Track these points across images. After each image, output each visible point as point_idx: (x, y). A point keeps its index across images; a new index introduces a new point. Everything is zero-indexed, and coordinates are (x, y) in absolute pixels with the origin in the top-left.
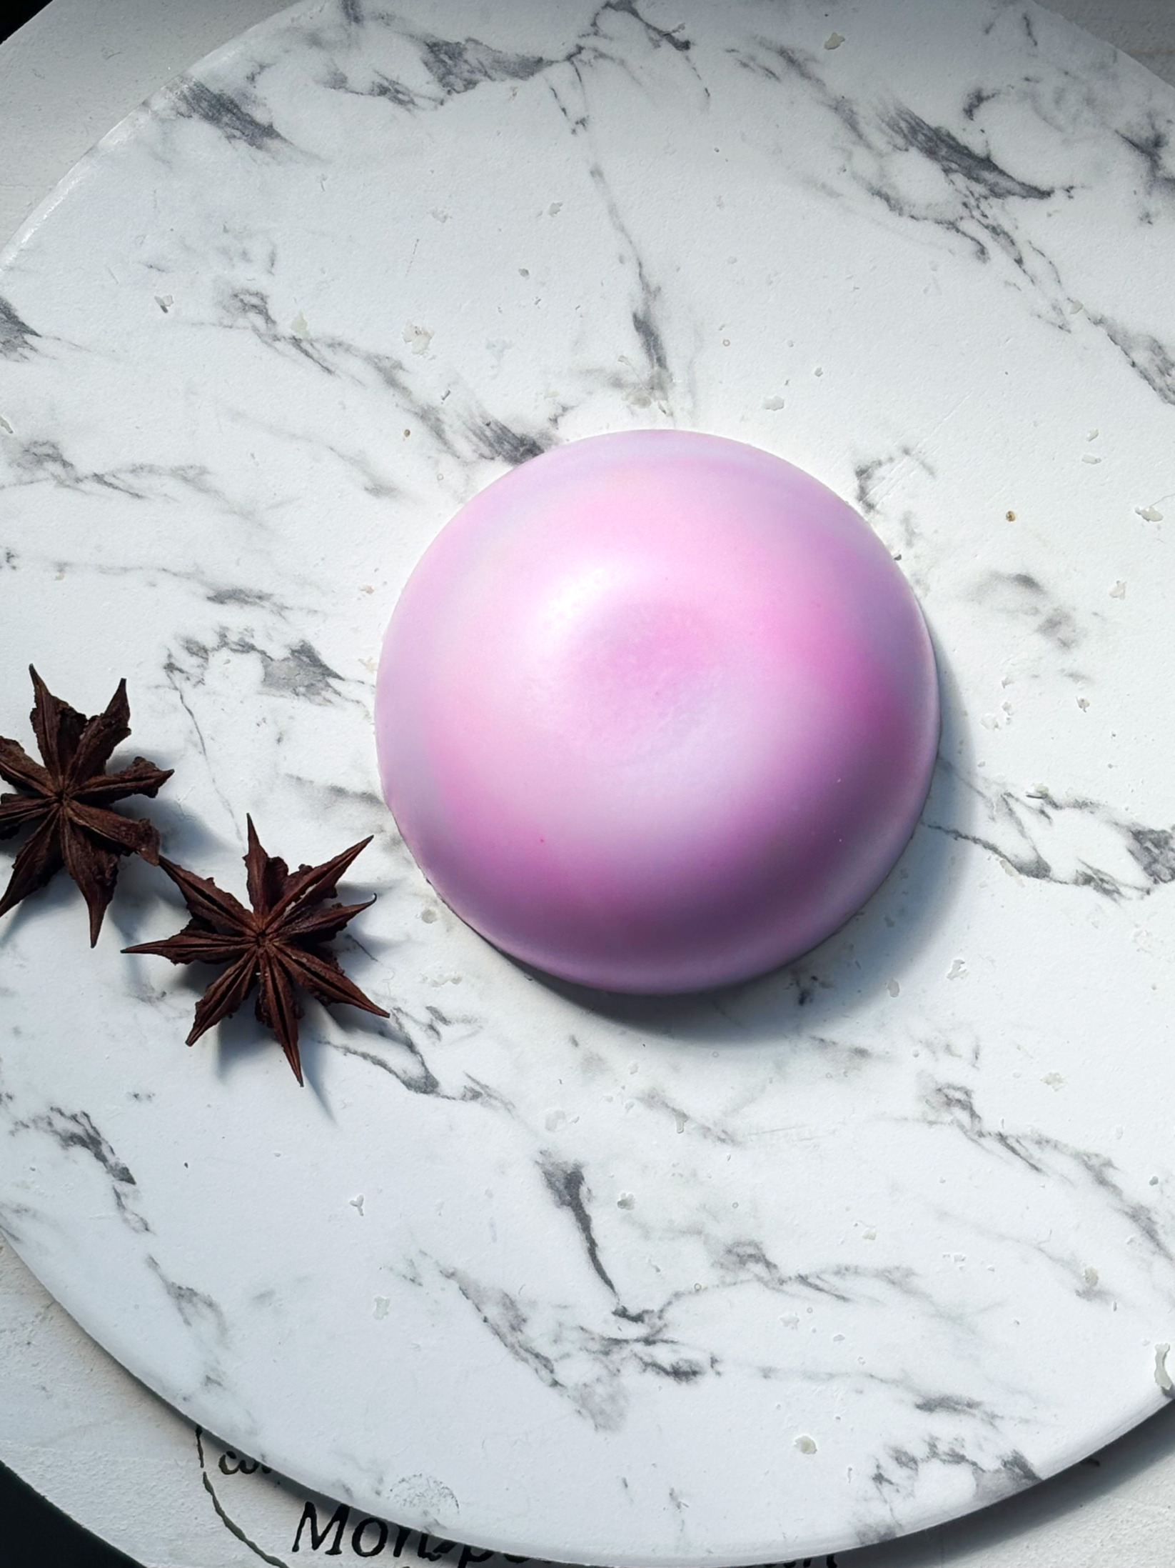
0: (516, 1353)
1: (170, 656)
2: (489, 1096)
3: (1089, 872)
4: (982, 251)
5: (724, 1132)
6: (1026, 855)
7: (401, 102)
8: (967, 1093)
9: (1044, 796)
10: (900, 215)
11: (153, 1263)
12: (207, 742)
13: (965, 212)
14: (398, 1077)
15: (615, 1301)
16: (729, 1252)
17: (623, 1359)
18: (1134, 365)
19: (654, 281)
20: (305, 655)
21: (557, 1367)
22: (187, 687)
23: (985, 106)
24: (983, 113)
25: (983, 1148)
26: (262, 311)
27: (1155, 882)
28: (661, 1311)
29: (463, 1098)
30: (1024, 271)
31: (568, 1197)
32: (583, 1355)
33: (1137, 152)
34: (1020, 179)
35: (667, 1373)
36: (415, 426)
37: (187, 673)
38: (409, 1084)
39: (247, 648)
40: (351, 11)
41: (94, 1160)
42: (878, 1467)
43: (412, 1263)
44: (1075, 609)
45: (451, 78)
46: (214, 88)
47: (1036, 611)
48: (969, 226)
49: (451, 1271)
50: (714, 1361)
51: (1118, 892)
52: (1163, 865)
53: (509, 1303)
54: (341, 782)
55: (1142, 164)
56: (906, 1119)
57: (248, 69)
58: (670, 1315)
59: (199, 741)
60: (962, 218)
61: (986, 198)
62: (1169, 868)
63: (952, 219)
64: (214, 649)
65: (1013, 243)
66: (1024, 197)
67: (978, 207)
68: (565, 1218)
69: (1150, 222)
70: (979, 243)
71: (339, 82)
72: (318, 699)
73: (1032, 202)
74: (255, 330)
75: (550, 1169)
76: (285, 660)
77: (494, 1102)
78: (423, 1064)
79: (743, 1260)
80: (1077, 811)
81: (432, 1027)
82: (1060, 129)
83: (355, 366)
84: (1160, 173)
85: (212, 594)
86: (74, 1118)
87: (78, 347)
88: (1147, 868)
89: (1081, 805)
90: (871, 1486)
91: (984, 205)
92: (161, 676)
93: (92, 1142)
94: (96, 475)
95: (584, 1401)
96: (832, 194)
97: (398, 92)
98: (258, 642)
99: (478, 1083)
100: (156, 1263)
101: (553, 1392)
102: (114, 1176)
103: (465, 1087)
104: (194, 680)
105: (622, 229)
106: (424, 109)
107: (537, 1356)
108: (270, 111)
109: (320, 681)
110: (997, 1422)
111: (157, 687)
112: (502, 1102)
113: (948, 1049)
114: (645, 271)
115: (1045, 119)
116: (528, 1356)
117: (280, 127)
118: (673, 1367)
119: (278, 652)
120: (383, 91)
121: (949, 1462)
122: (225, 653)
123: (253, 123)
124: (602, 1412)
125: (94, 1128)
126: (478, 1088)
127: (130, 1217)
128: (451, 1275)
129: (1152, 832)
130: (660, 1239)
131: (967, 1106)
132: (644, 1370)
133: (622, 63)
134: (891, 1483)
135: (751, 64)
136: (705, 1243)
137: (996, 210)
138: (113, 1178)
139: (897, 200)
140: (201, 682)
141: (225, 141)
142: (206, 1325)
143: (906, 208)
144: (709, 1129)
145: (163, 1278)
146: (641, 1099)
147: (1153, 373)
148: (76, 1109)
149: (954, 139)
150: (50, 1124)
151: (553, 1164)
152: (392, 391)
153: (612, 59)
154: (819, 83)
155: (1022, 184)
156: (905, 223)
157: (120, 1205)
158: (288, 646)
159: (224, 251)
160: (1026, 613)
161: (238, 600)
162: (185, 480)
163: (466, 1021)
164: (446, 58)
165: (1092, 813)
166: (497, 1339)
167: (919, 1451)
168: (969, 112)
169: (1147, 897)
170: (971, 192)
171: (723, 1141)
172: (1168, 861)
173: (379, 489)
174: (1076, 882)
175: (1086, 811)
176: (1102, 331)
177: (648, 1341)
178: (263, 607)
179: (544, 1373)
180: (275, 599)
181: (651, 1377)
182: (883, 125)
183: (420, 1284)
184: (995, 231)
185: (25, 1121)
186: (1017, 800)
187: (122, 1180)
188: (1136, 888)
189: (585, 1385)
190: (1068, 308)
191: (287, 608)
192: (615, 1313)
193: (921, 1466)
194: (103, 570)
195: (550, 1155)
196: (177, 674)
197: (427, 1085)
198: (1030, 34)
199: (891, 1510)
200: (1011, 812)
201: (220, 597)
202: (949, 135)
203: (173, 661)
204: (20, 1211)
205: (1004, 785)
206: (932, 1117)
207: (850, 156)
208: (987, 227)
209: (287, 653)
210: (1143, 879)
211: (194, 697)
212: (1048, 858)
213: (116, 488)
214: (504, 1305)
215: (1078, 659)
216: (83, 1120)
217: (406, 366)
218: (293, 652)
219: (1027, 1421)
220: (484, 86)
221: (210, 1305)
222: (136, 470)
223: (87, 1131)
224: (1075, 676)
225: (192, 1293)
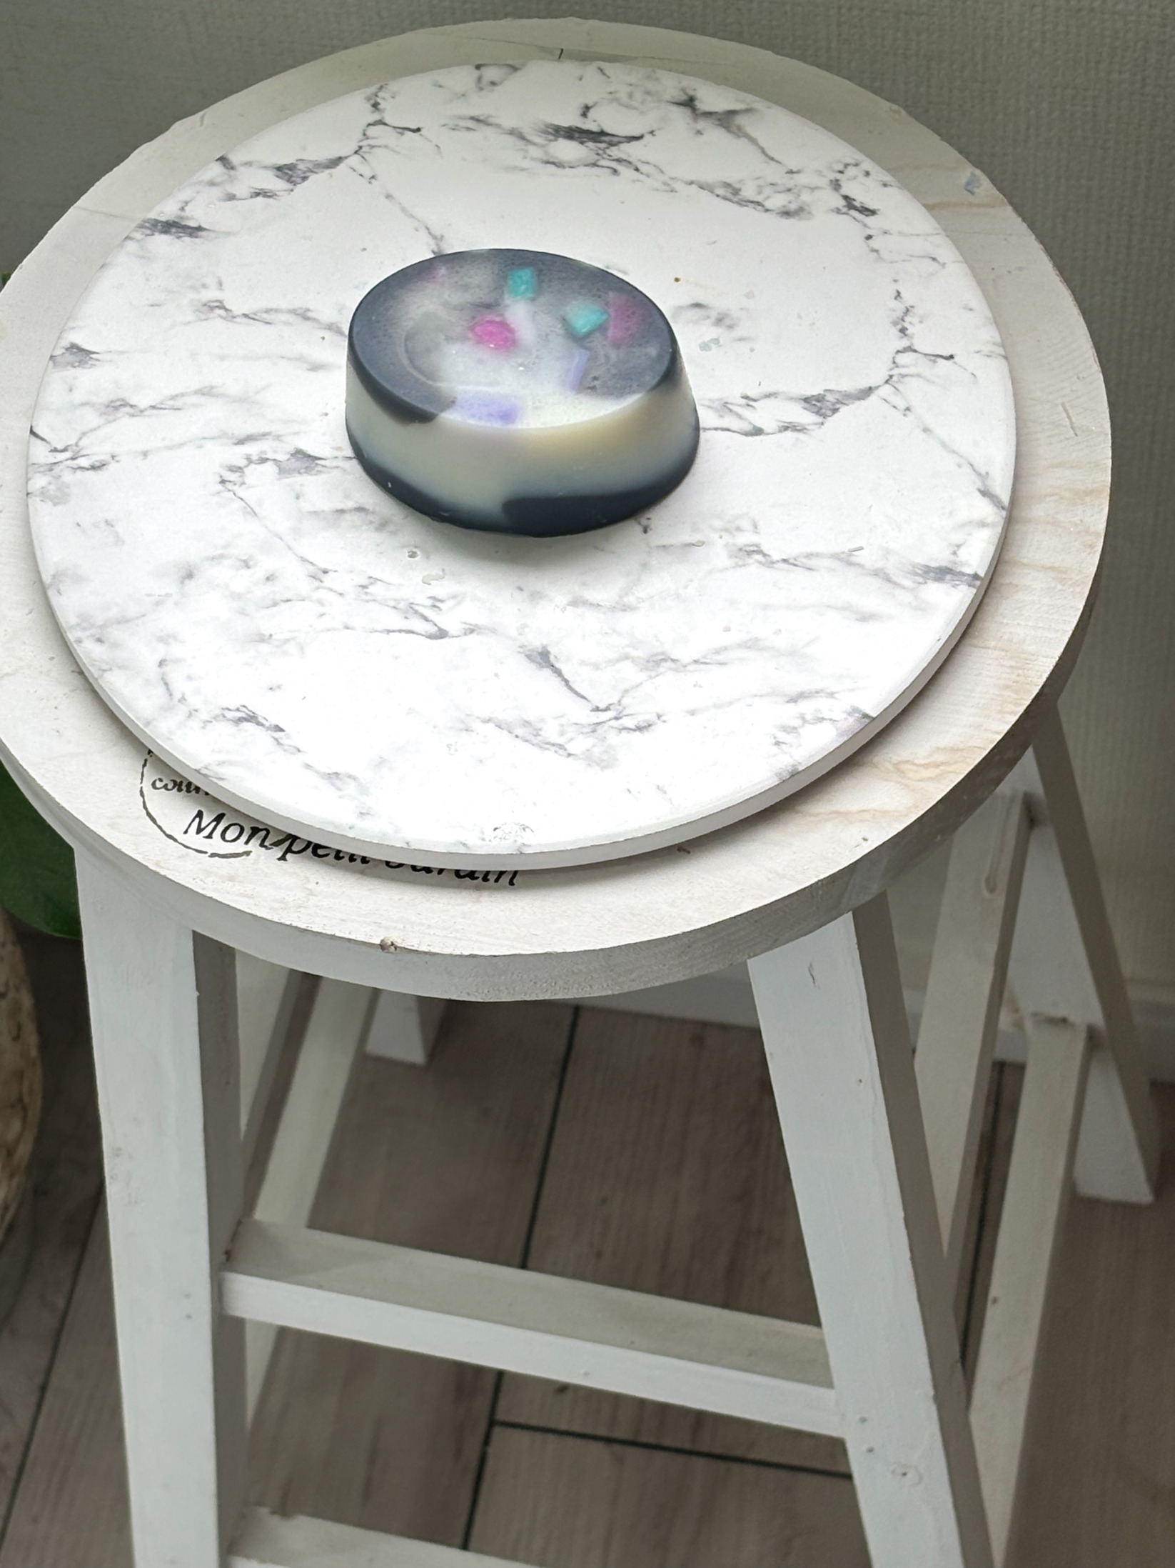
0: (541, 747)
1: (221, 477)
2: (480, 628)
3: (786, 425)
4: (615, 171)
5: (624, 606)
6: (748, 428)
7: (270, 197)
8: (757, 546)
9: (746, 397)
10: (564, 167)
11: (308, 766)
12: (257, 510)
13: (597, 157)
14: (423, 635)
15: (590, 705)
16: (648, 661)
17: (605, 731)
18: (718, 196)
19: (438, 234)
20: (299, 454)
21: (566, 746)
22: (235, 488)
23: (591, 110)
24: (591, 114)
25: (776, 569)
26: (222, 307)
27: (824, 418)
28: (619, 701)
29: (465, 634)
30: (642, 173)
31: (544, 664)
32: (581, 736)
33: (681, 107)
34: (624, 135)
35: (634, 730)
36: (327, 334)
37: (233, 482)
38: (431, 637)
39: (264, 460)
40: (227, 165)
41: (256, 726)
42: (775, 738)
43: (463, 722)
44: (729, 310)
45: (294, 179)
46: (163, 219)
47: (708, 317)
48: (602, 163)
49: (488, 718)
50: (659, 717)
51: (805, 429)
52: (826, 409)
53: (527, 723)
54: (340, 506)
55: (687, 111)
56: (727, 569)
57: (179, 206)
58: (625, 701)
59: (251, 511)
60: (598, 160)
61: (608, 148)
62: (830, 409)
63: (593, 162)
64: (246, 466)
65: (630, 163)
66: (629, 142)
67: (605, 153)
68: (547, 672)
69: (702, 134)
70: (612, 168)
71: (232, 197)
72: (314, 472)
73: (635, 143)
74: (221, 317)
75: (528, 653)
76: (288, 460)
77: (482, 631)
78: (436, 625)
79: (658, 663)
80: (767, 400)
81: (434, 606)
82: (635, 109)
83: (283, 317)
84: (698, 112)
85: (236, 442)
86: (238, 710)
87: (122, 353)
88: (818, 413)
89: (769, 396)
90: (775, 749)
91: (608, 152)
92: (220, 487)
93: (252, 718)
94: (151, 406)
95: (589, 759)
96: (523, 170)
97: (265, 192)
98: (269, 456)
99: (471, 625)
100: (311, 767)
101: (570, 759)
102: (271, 731)
103: (464, 629)
104: (238, 484)
105: (412, 216)
106: (283, 196)
107: (553, 745)
108: (197, 220)
109: (311, 464)
110: (836, 695)
111: (218, 493)
112: (489, 629)
113: (738, 529)
114: (433, 230)
115: (626, 107)
116: (548, 746)
117: (204, 225)
118: (637, 727)
119: (282, 457)
120: (258, 194)
121: (816, 723)
122: (253, 466)
123: (189, 227)
124: (603, 760)
125: (251, 711)
126: (471, 627)
127: (286, 748)
128: (489, 721)
129: (813, 396)
130: (605, 667)
131: (760, 552)
132: (620, 733)
133: (386, 147)
134: (783, 743)
135: (457, 128)
136: (632, 662)
137: (614, 152)
138: (269, 732)
139: (560, 163)
140: (243, 483)
141: (177, 240)
142: (351, 788)
143: (566, 165)
144: (614, 607)
145: (317, 772)
146: (568, 605)
147: (729, 195)
148: (238, 706)
149: (580, 129)
150: (224, 716)
151: (529, 650)
152: (308, 323)
153: (380, 147)
154: (498, 126)
155: (626, 137)
156: (568, 170)
157: (279, 743)
158: (289, 453)
159: (193, 288)
160: (704, 319)
161: (251, 440)
162: (204, 394)
163: (454, 597)
164: (287, 171)
165: (776, 397)
166: (527, 743)
167: (797, 723)
168: (584, 115)
169: (822, 427)
170: (600, 149)
171: (625, 610)
172: (828, 407)
173: (316, 367)
174: (780, 431)
175: (773, 398)
176: (693, 186)
177: (617, 718)
178: (267, 439)
179: (561, 752)
180: (274, 434)
181: (624, 733)
182: (540, 134)
183: (472, 731)
184: (619, 161)
185: (209, 719)
186: (732, 404)
187: (276, 731)
188: (816, 424)
189: (588, 750)
190: (670, 182)
191: (281, 436)
192: (593, 710)
193: (801, 731)
194: (170, 448)
195: (526, 646)
196: (227, 483)
197: (441, 634)
198: (604, 74)
199: (791, 756)
200: (731, 410)
201: (241, 442)
202: (577, 128)
203: (223, 478)
204: (220, 764)
205: (721, 399)
206: (740, 563)
207: (526, 151)
208: (614, 160)
209: (288, 456)
210: (819, 419)
211: (241, 492)
212: (759, 424)
213: (165, 409)
214: (525, 726)
215: (739, 332)
216: (244, 709)
217: (311, 308)
218: (292, 455)
219: (853, 690)
220: (313, 177)
221: (350, 777)
222: (173, 398)
223: (247, 714)
224: (741, 339)
225: (337, 774)
